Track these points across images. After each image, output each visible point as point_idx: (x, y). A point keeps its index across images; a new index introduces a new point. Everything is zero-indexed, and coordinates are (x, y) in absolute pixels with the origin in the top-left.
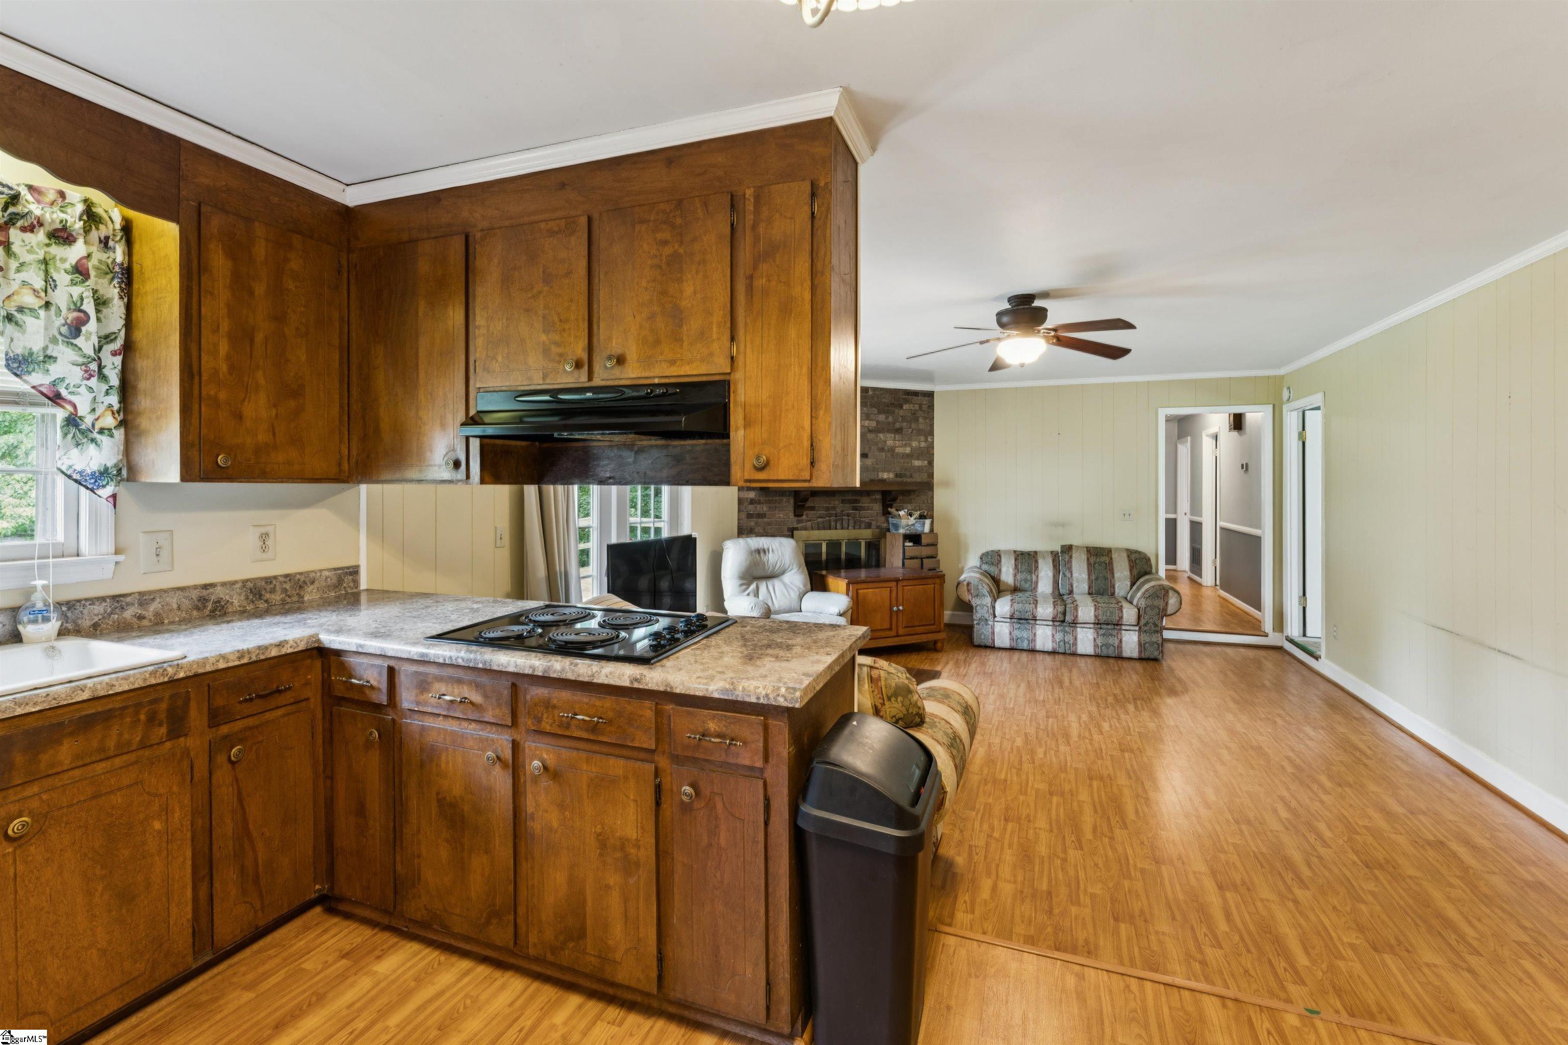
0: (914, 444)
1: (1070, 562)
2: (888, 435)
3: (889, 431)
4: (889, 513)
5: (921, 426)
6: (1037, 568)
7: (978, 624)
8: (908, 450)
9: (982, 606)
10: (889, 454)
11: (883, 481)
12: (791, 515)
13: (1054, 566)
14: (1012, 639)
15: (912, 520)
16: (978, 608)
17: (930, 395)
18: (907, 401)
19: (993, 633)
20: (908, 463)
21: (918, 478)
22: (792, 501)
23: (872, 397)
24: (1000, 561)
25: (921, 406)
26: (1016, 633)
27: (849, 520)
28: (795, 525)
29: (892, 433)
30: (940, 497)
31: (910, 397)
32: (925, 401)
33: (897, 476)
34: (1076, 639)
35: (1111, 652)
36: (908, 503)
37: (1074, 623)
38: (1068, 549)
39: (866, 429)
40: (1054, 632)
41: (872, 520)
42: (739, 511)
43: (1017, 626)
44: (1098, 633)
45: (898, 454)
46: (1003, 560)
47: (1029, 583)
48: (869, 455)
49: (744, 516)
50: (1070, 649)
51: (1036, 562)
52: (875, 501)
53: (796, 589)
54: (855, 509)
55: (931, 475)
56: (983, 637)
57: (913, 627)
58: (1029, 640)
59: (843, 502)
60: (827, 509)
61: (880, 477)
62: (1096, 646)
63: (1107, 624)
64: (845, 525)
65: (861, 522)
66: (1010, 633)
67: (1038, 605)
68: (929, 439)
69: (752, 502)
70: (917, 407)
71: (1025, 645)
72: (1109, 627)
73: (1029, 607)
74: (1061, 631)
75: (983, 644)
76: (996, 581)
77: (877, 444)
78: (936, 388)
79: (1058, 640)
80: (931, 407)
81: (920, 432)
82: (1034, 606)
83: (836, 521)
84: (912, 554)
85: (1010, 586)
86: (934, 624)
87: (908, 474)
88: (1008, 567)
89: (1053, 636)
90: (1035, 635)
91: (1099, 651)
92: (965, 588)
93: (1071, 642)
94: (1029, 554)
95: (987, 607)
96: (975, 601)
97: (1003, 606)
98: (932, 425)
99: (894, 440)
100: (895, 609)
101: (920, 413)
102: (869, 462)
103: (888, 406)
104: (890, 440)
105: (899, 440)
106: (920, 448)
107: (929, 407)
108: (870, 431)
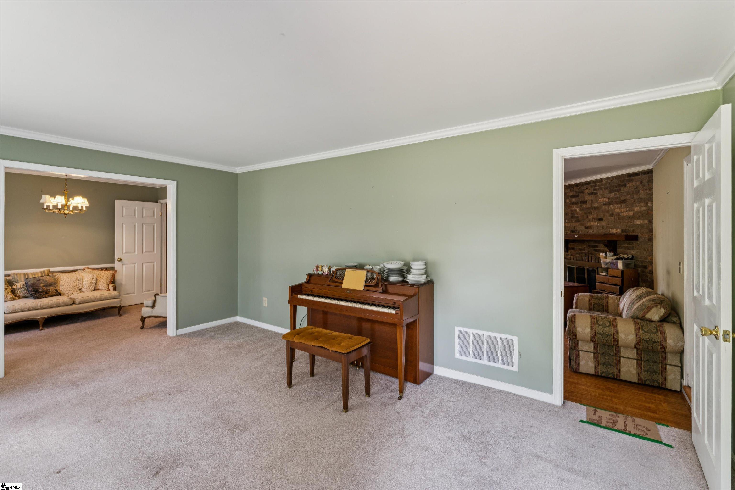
0: (636, 209)
2: (616, 206)
3: (617, 203)
5: (642, 196)
8: (631, 214)
10: (616, 218)
11: (613, 234)
17: (650, 172)
18: (629, 181)
20: (631, 222)
21: (639, 232)
23: (606, 183)
25: (641, 183)
31: (633, 178)
32: (645, 177)
33: (622, 231)
36: (631, 249)
39: (602, 204)
45: (623, 217)
48: (604, 219)
54: (595, 250)
55: (652, 231)
59: (589, 246)
60: (580, 250)
61: (611, 232)
68: (650, 204)
70: (638, 183)
77: (608, 212)
80: (651, 181)
81: (641, 200)
87: (631, 229)
98: (651, 194)
99: (621, 207)
101: (642, 187)
102: (603, 223)
103: (616, 187)
104: (617, 208)
105: (624, 208)
106: (641, 211)
107: (649, 181)
108: (604, 204)
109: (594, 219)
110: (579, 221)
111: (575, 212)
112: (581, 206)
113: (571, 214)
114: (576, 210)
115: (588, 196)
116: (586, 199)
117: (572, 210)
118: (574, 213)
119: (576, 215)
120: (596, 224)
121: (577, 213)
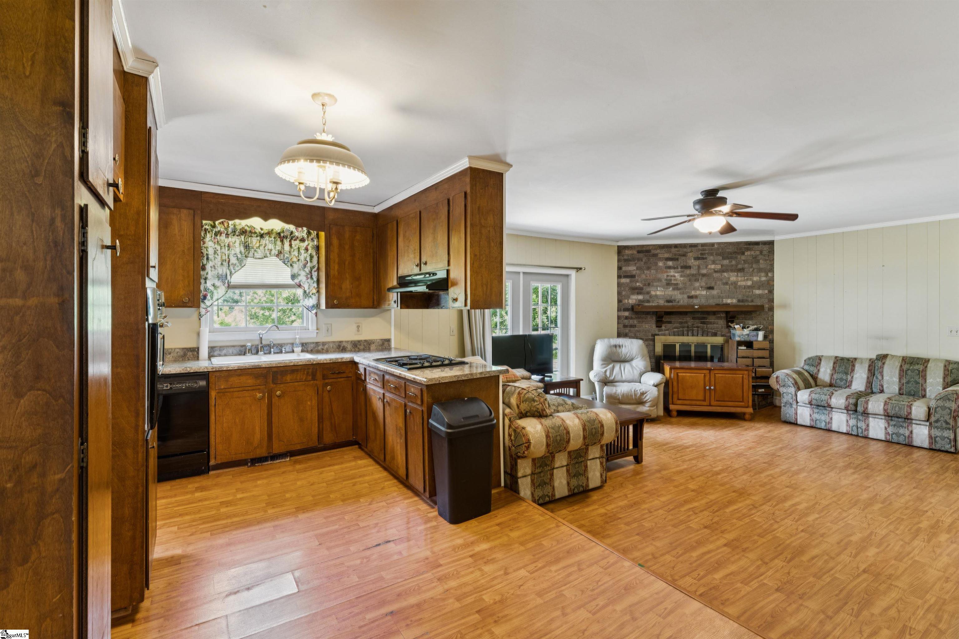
0: (755, 279)
1: (882, 367)
2: (731, 274)
3: (732, 271)
4: (731, 327)
5: (761, 266)
6: (853, 370)
7: (785, 406)
8: (749, 283)
9: (788, 393)
10: (732, 287)
11: (727, 305)
12: (654, 326)
13: (869, 370)
14: (812, 420)
15: (746, 331)
16: (785, 394)
17: (771, 244)
18: (748, 249)
19: (796, 414)
20: (749, 292)
21: (758, 302)
22: (654, 318)
23: (718, 249)
24: (820, 364)
25: (761, 252)
26: (816, 416)
27: (698, 330)
28: (657, 333)
29: (734, 272)
30: (779, 316)
31: (751, 246)
32: (766, 248)
33: (739, 301)
34: (868, 425)
35: (901, 439)
36: (749, 320)
37: (866, 414)
38: (883, 358)
39: (713, 271)
40: (848, 419)
41: (717, 331)
42: (618, 323)
43: (816, 411)
44: (889, 423)
45: (740, 286)
46: (823, 363)
47: (844, 381)
48: (715, 287)
49: (621, 326)
50: (862, 433)
51: (854, 366)
52: (720, 318)
53: (638, 369)
54: (702, 323)
55: (772, 301)
56: (788, 415)
57: (724, 401)
58: (826, 423)
59: (694, 318)
60: (681, 323)
61: (724, 302)
62: (887, 434)
63: (898, 417)
64: (695, 333)
65: (708, 332)
66: (811, 416)
67: (833, 397)
68: (770, 275)
69: (626, 318)
70: (758, 253)
71: (823, 425)
72: (900, 420)
73: (823, 397)
74: (855, 418)
75: (787, 420)
76: (815, 378)
77: (721, 280)
78: (776, 238)
79: (851, 425)
80: (772, 252)
81: (760, 270)
82: (829, 397)
83: (688, 331)
84: (745, 355)
85: (826, 382)
86: (742, 402)
87: (750, 299)
88: (826, 368)
89: (847, 421)
90: (831, 419)
91: (889, 438)
92: (775, 380)
93: (864, 428)
94: (848, 360)
95: (792, 395)
96: (782, 390)
97: (804, 395)
98: (772, 265)
99: (737, 276)
100: (707, 388)
101: (760, 257)
102: (715, 292)
103: (731, 254)
104: (733, 277)
105: (741, 277)
106: (760, 281)
107: (769, 252)
108: (716, 272)
109: (701, 287)
110: (678, 289)
111: (673, 278)
112: (683, 272)
113: (666, 280)
114: (674, 276)
115: (693, 261)
116: (690, 264)
117: (668, 276)
118: (671, 280)
119: (673, 282)
120: (704, 293)
121: (676, 280)
